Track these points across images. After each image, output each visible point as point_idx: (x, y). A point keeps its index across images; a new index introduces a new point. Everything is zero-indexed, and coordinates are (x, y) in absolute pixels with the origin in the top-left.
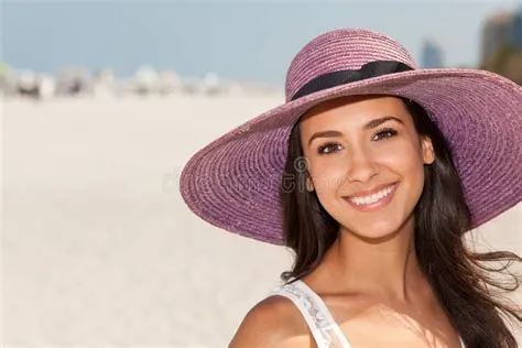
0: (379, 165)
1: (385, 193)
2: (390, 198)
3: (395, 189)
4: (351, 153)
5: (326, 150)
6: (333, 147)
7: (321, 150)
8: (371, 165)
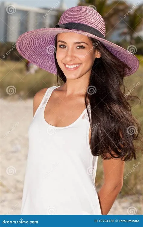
0: (75, 57)
1: (76, 66)
2: (77, 68)
3: (80, 65)
4: (68, 51)
5: (62, 47)
6: (65, 47)
7: (60, 46)
8: (72, 56)
